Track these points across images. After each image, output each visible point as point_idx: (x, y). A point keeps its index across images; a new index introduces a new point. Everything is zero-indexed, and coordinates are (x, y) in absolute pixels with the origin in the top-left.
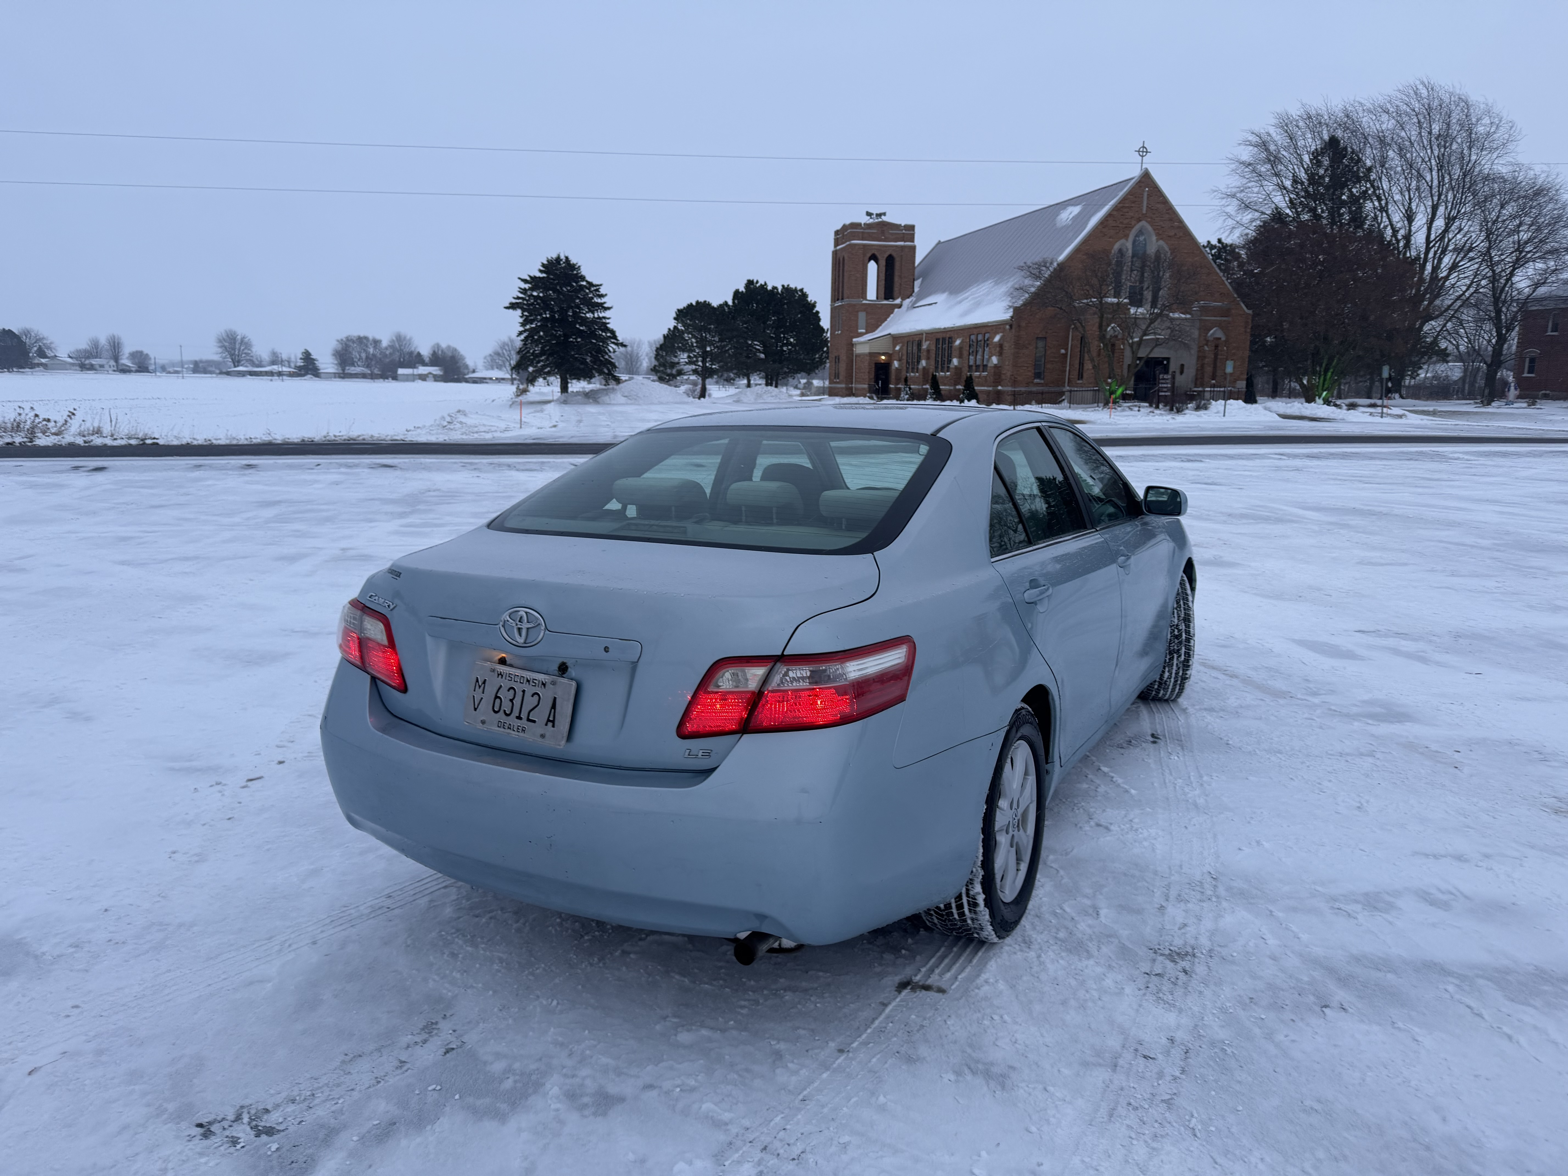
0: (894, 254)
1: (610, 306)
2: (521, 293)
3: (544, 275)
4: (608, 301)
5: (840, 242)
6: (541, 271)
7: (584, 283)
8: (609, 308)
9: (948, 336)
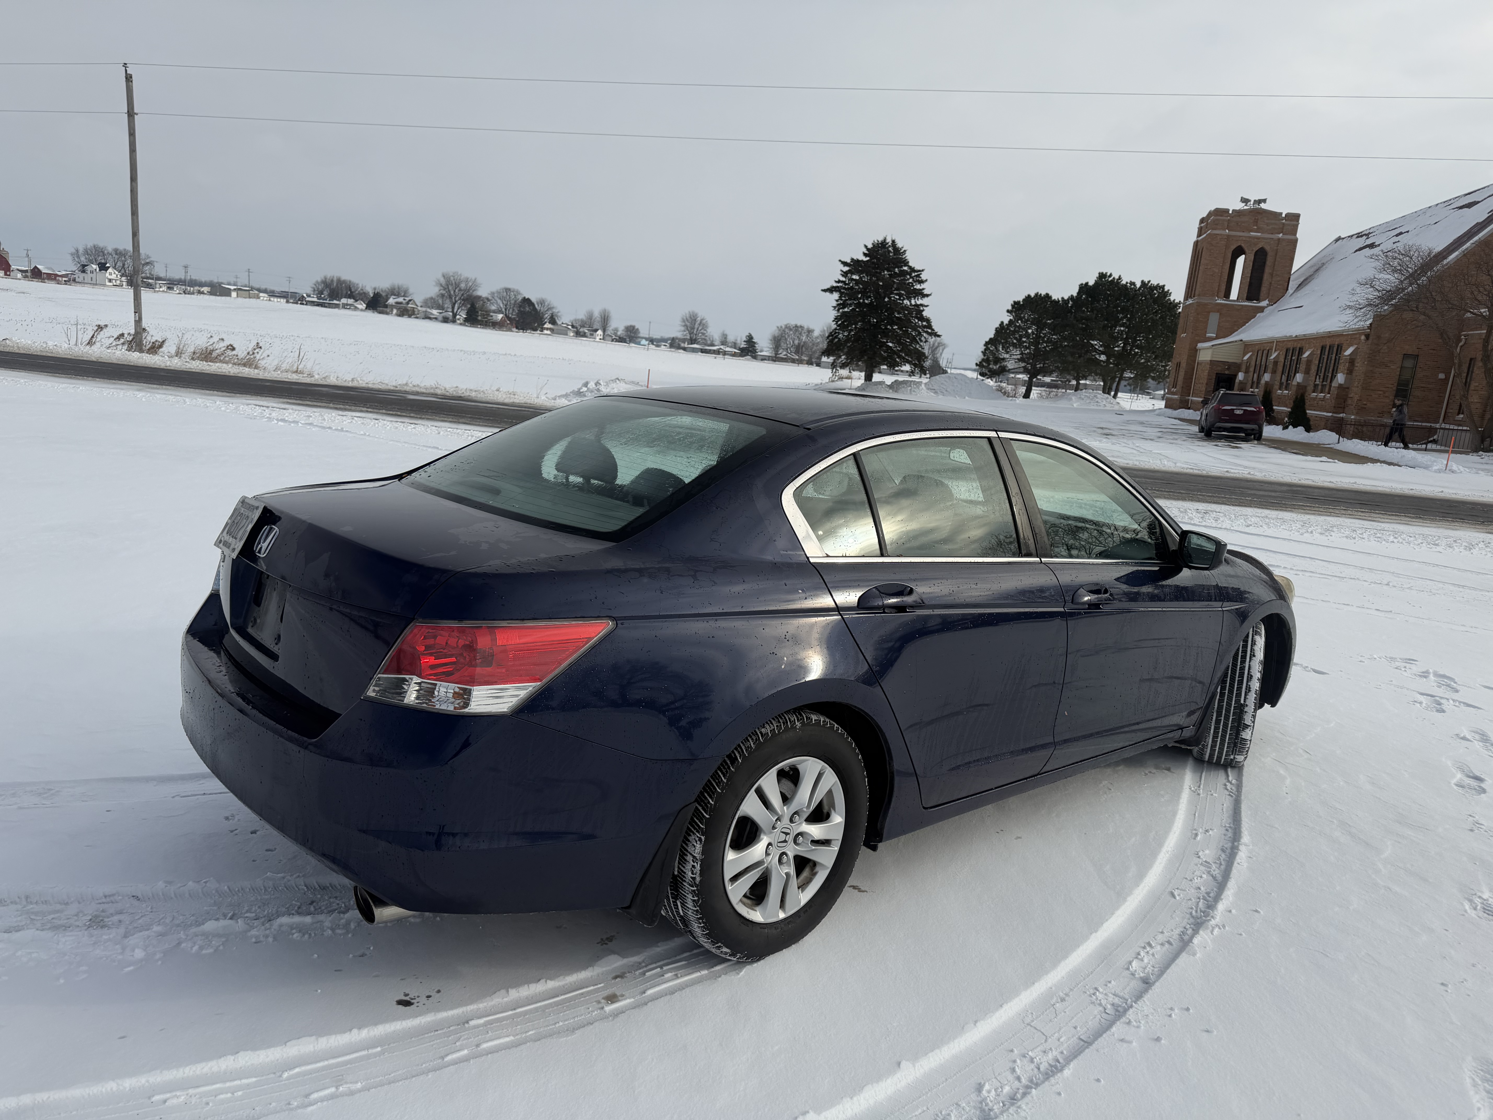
0: (1267, 248)
1: (928, 293)
2: (843, 276)
3: (868, 258)
4: (927, 288)
5: (1203, 232)
6: (865, 255)
7: (906, 268)
8: (927, 296)
9: (1299, 346)
